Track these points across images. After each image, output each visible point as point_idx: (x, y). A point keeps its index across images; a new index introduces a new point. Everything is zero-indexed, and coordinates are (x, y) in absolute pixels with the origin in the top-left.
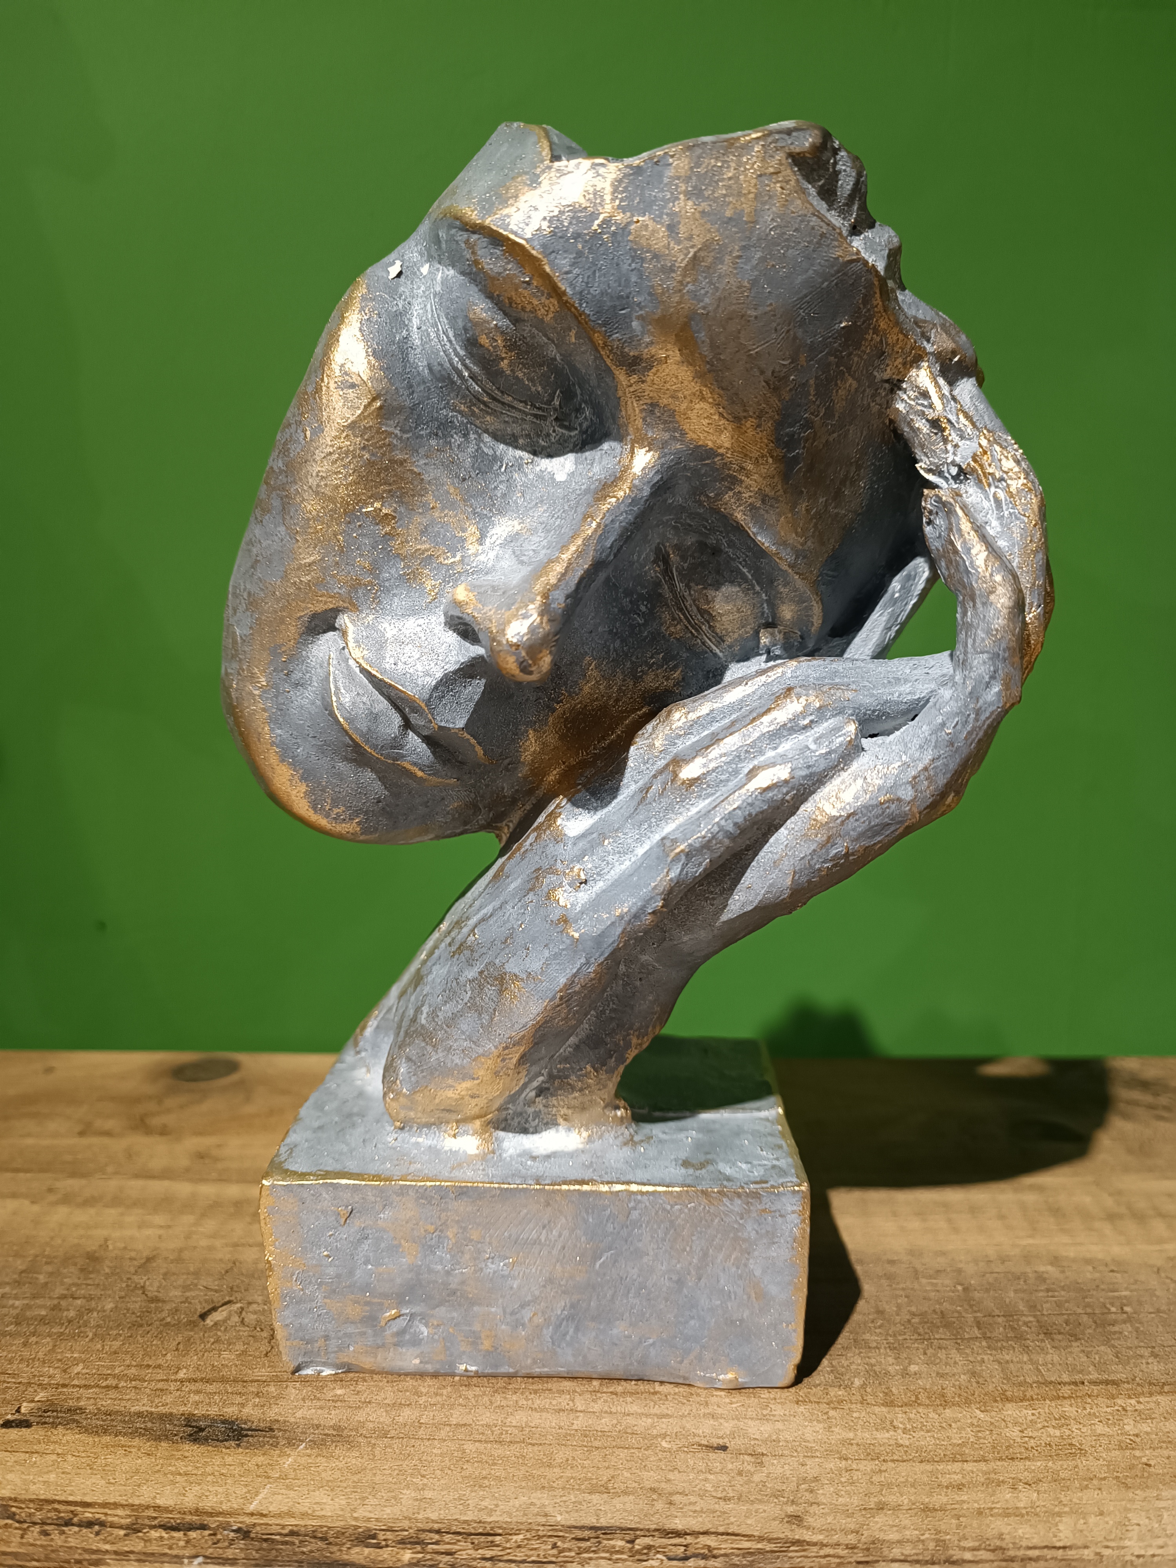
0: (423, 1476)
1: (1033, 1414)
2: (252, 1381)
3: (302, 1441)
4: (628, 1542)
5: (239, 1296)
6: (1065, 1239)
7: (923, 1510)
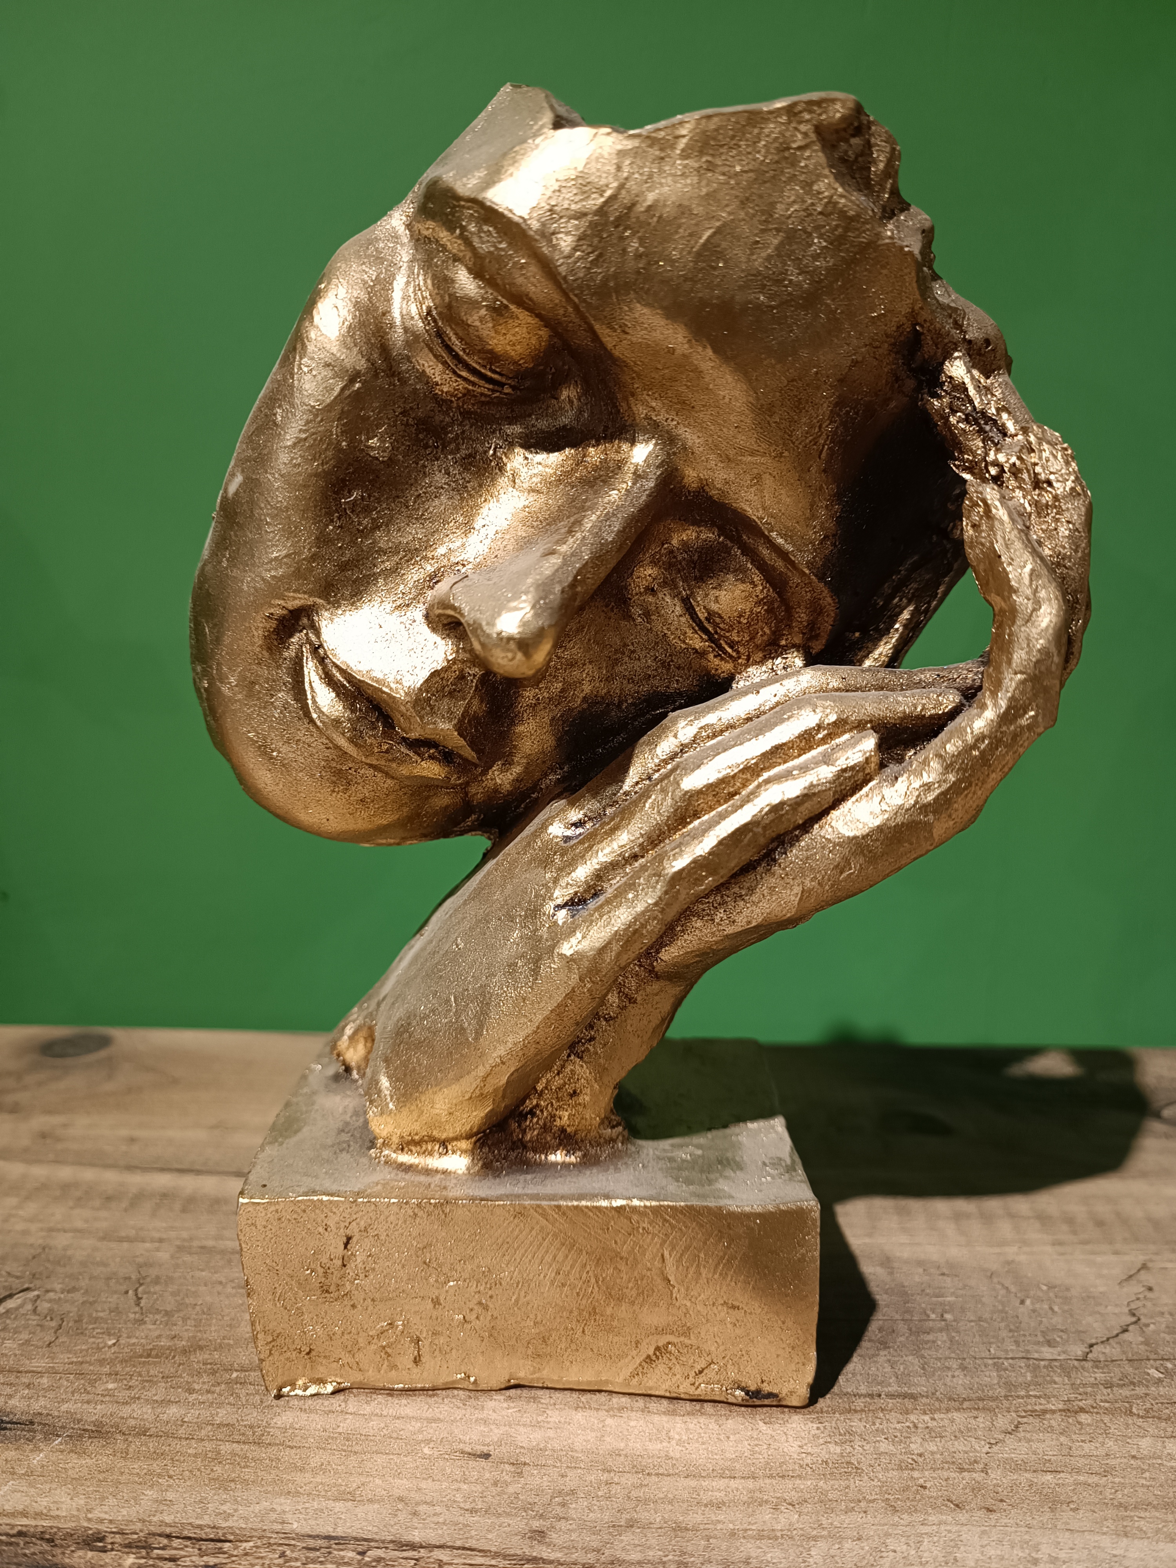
0: (170, 1477)
1: (818, 1428)
2: (26, 1372)
3: (58, 1436)
4: (359, 1553)
5: (38, 1283)
6: (904, 1239)
7: (674, 1530)
